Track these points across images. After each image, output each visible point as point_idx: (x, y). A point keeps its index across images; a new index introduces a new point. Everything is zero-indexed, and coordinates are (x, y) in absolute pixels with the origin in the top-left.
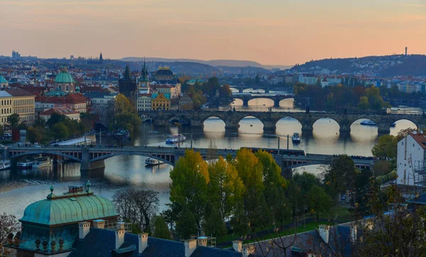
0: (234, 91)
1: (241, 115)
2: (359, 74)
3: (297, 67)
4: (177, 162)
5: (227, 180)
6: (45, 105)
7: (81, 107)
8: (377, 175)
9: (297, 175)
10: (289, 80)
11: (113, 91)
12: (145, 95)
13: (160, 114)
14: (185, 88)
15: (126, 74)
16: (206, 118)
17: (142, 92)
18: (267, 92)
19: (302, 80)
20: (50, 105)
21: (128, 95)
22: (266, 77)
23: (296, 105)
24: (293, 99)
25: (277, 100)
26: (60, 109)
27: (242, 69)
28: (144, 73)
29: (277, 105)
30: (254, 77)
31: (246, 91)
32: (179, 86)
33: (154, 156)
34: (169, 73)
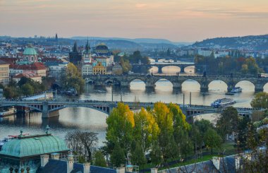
1: (157, 78)
2: (241, 49)
3: (197, 44)
4: (111, 111)
5: (147, 124)
6: (17, 71)
7: (42, 72)
8: (254, 121)
9: (197, 122)
10: (191, 53)
11: (65, 61)
12: (88, 63)
13: (99, 77)
14: (117, 58)
15: (75, 48)
16: (132, 80)
17: (86, 62)
18: (175, 61)
19: (200, 53)
20: (20, 71)
21: (75, 64)
22: (175, 51)
23: (196, 71)
24: (194, 67)
25: (183, 67)
26: (27, 73)
27: (158, 45)
28: (87, 48)
29: (182, 71)
30: (166, 51)
31: (161, 62)
32: (112, 57)
33: (94, 107)
34: (105, 48)
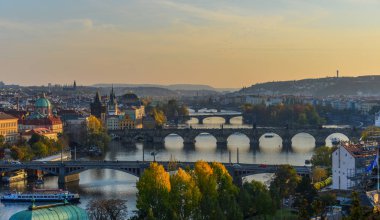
0: (191, 111)
1: (198, 132)
2: (298, 94)
3: (244, 90)
4: (142, 174)
5: (186, 188)
6: (27, 127)
7: (58, 127)
8: (315, 182)
9: (247, 183)
10: (238, 100)
11: (85, 114)
12: (114, 116)
13: (127, 132)
14: (148, 109)
15: (97, 98)
16: (166, 135)
17: (111, 114)
18: (219, 111)
19: (249, 101)
20: (31, 126)
21: (98, 117)
22: (218, 98)
23: (245, 122)
24: (241, 118)
25: (228, 118)
26: (39, 130)
27: (197, 92)
28: (112, 96)
29: (228, 122)
30: (206, 99)
31: (201, 112)
32: (142, 108)
33: (122, 169)
34: (133, 96)
